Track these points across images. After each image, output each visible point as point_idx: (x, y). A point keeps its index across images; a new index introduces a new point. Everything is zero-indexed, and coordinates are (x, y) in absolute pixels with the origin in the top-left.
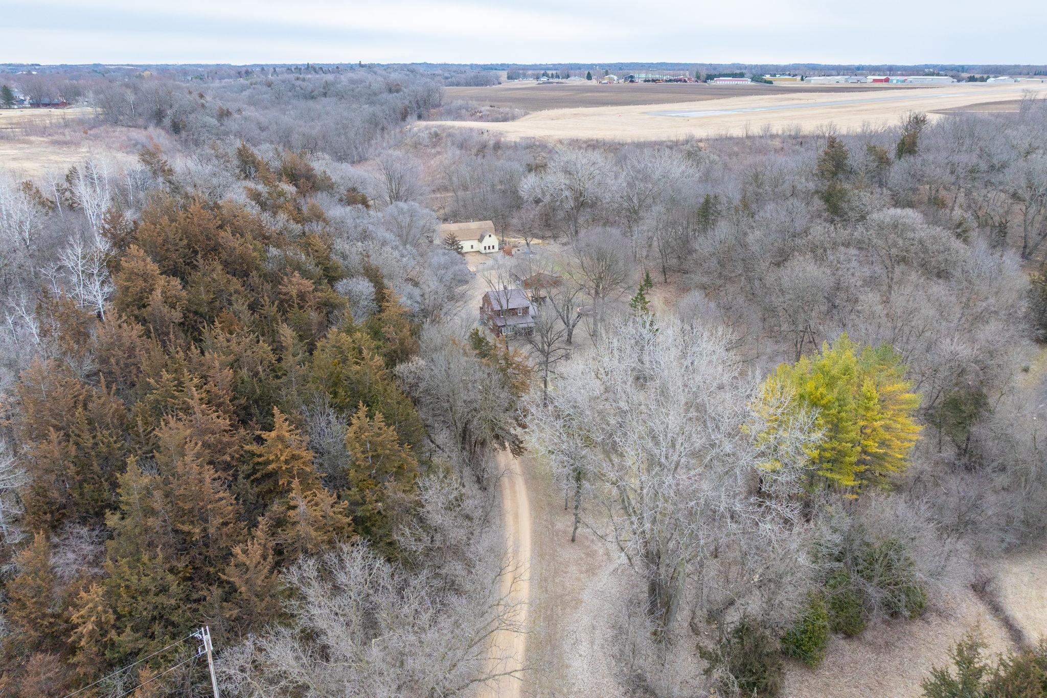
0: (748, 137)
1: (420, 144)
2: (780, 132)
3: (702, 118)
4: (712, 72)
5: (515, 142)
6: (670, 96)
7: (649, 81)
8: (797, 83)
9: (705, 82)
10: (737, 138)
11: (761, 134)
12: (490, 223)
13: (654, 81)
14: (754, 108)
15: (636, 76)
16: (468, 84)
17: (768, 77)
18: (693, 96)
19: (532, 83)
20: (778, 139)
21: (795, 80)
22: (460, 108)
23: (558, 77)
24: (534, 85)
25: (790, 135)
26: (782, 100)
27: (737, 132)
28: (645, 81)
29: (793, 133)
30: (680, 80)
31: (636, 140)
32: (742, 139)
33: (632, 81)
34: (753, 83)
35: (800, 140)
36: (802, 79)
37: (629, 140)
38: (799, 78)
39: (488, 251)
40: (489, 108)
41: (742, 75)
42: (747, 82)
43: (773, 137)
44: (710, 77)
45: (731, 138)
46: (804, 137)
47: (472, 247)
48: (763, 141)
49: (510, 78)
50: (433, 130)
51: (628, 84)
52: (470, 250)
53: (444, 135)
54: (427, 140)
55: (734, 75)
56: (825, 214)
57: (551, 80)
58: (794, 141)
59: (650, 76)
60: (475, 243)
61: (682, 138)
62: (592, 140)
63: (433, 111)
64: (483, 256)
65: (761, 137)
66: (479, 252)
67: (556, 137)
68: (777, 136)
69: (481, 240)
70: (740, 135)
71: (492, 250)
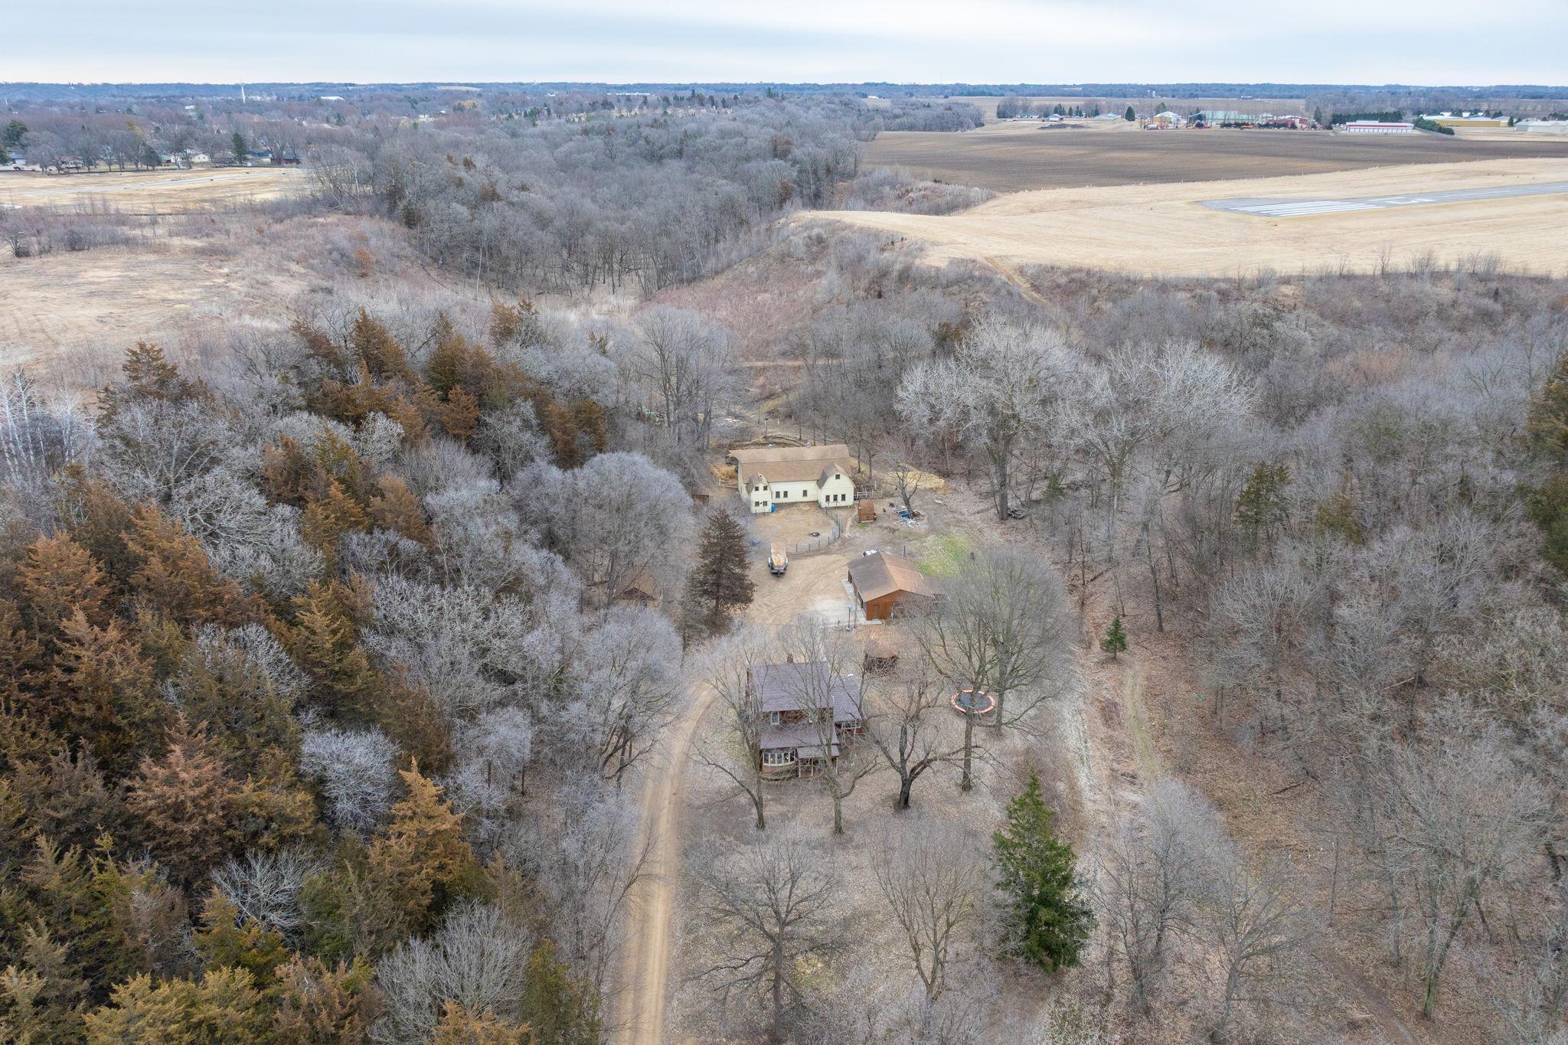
0: (1385, 275)
1: (790, 255)
2: (1453, 267)
3: (1302, 219)
4: (1344, 107)
5: (938, 269)
6: (1255, 161)
7: (1229, 125)
8: (1498, 132)
9: (1330, 128)
10: (1364, 277)
11: (1413, 270)
12: (842, 449)
13: (1237, 125)
14: (1409, 196)
15: (1208, 114)
16: (927, 127)
17: (1445, 117)
18: (1299, 164)
19: (1030, 125)
20: (1447, 282)
21: (1498, 125)
22: (883, 183)
23: (1079, 113)
24: (1034, 131)
25: (1473, 274)
26: (1466, 174)
27: (1364, 263)
28: (1224, 125)
29: (1480, 268)
30: (1285, 125)
31: (1160, 274)
32: (1373, 277)
33: (1200, 126)
34: (1417, 132)
35: (1493, 285)
36: (1511, 124)
37: (1147, 276)
38: (1505, 120)
39: (832, 504)
40: (930, 184)
41: (1397, 117)
42: (1405, 129)
43: (1437, 276)
44: (1339, 119)
45: (1347, 278)
46: (1504, 277)
47: (805, 493)
48: (1416, 286)
49: (1002, 114)
50: (815, 232)
51: (1193, 131)
52: (800, 498)
53: (832, 241)
54: (804, 249)
55: (1383, 117)
56: (1539, 567)
57: (1067, 121)
58: (1481, 288)
59: (1233, 116)
60: (811, 487)
61: (1250, 273)
62: (1080, 270)
63: (841, 185)
64: (821, 516)
65: (1412, 276)
66: (816, 503)
67: (1016, 261)
68: (1446, 274)
69: (821, 482)
70: (1370, 272)
71: (841, 503)
